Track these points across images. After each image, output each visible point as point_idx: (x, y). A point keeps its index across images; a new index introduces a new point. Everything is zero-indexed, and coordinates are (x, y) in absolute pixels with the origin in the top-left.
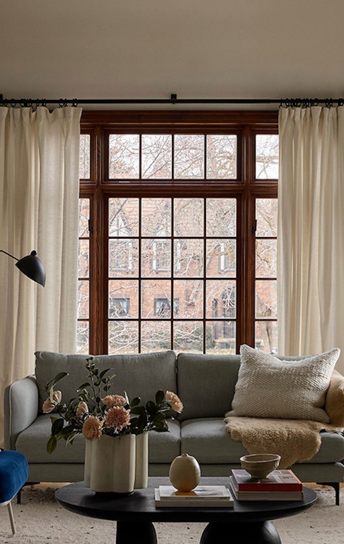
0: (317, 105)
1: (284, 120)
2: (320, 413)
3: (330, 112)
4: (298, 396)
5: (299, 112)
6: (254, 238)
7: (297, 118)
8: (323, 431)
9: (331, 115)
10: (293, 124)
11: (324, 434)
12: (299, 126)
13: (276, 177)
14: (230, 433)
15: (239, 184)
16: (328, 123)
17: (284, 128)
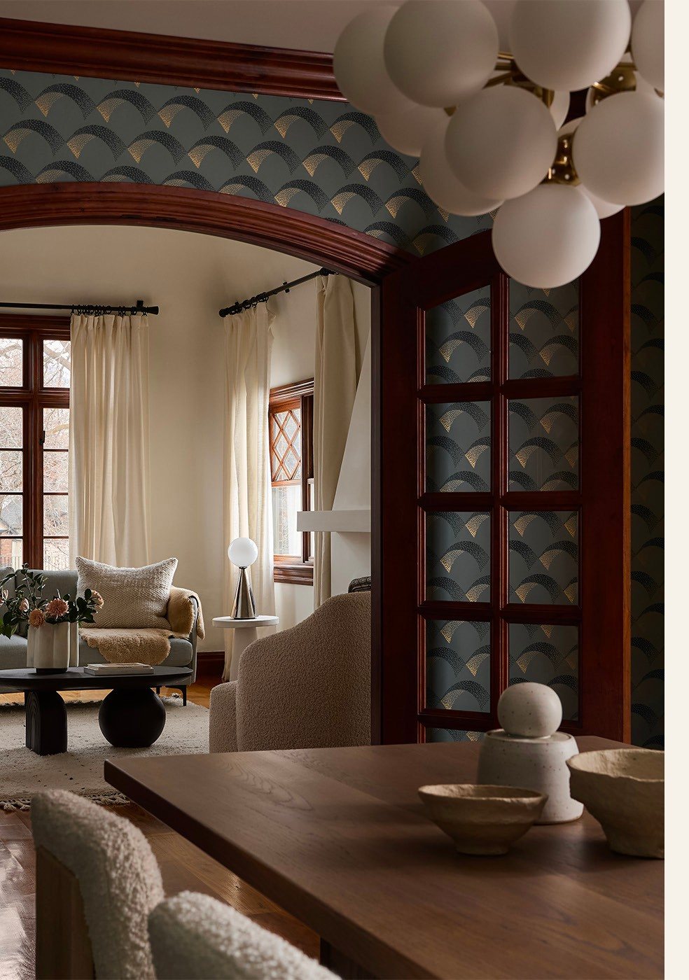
0: (109, 314)
1: (77, 327)
2: (163, 620)
3: (123, 321)
4: (142, 608)
5: (91, 320)
6: (43, 450)
7: (91, 327)
8: (171, 637)
9: (124, 325)
10: (86, 333)
11: (173, 640)
12: (92, 335)
13: (67, 386)
14: (87, 641)
15: (27, 392)
16: (121, 334)
17: (76, 336)
